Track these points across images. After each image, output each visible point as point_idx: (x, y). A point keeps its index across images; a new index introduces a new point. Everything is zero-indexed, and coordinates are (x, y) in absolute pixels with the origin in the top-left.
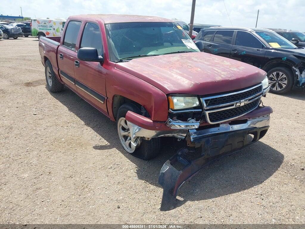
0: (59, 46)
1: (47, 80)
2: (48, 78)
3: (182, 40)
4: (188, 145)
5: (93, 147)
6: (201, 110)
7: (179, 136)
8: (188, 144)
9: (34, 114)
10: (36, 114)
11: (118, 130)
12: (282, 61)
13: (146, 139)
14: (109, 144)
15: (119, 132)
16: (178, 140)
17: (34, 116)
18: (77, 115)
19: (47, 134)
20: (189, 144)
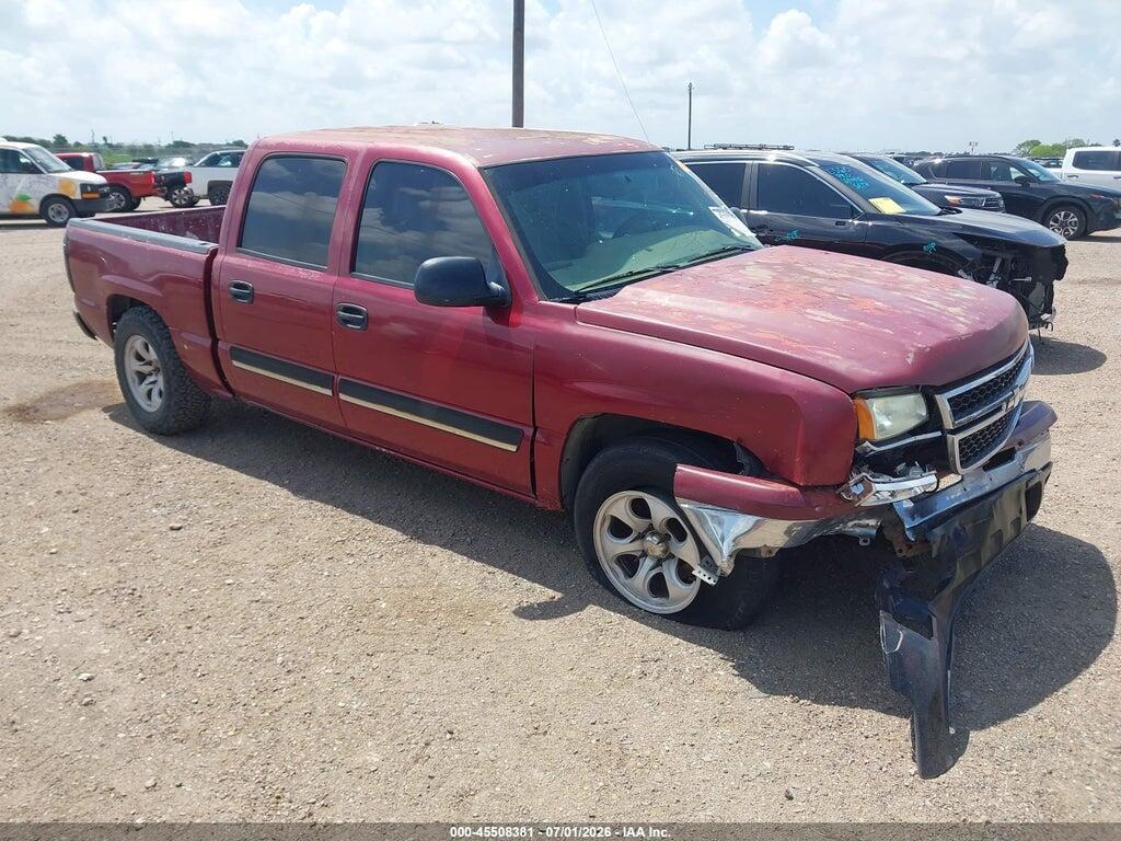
0: (214, 253)
1: (130, 391)
2: (130, 381)
3: (711, 208)
4: (900, 555)
5: (515, 613)
6: (939, 434)
7: (858, 530)
8: (897, 549)
9: (172, 529)
10: (179, 528)
11: (597, 537)
12: (924, 256)
13: (763, 555)
14: (558, 595)
15: (600, 547)
16: (861, 543)
17: (174, 534)
18: (350, 508)
19: (296, 594)
20: (901, 551)
